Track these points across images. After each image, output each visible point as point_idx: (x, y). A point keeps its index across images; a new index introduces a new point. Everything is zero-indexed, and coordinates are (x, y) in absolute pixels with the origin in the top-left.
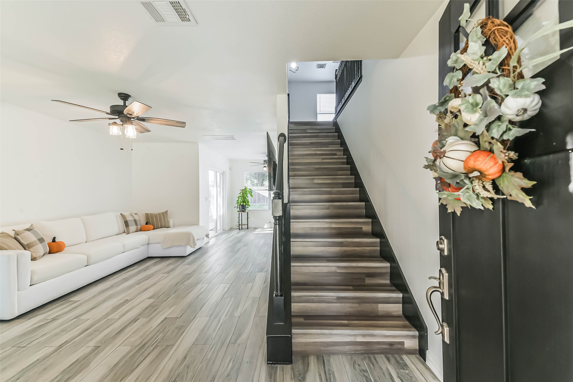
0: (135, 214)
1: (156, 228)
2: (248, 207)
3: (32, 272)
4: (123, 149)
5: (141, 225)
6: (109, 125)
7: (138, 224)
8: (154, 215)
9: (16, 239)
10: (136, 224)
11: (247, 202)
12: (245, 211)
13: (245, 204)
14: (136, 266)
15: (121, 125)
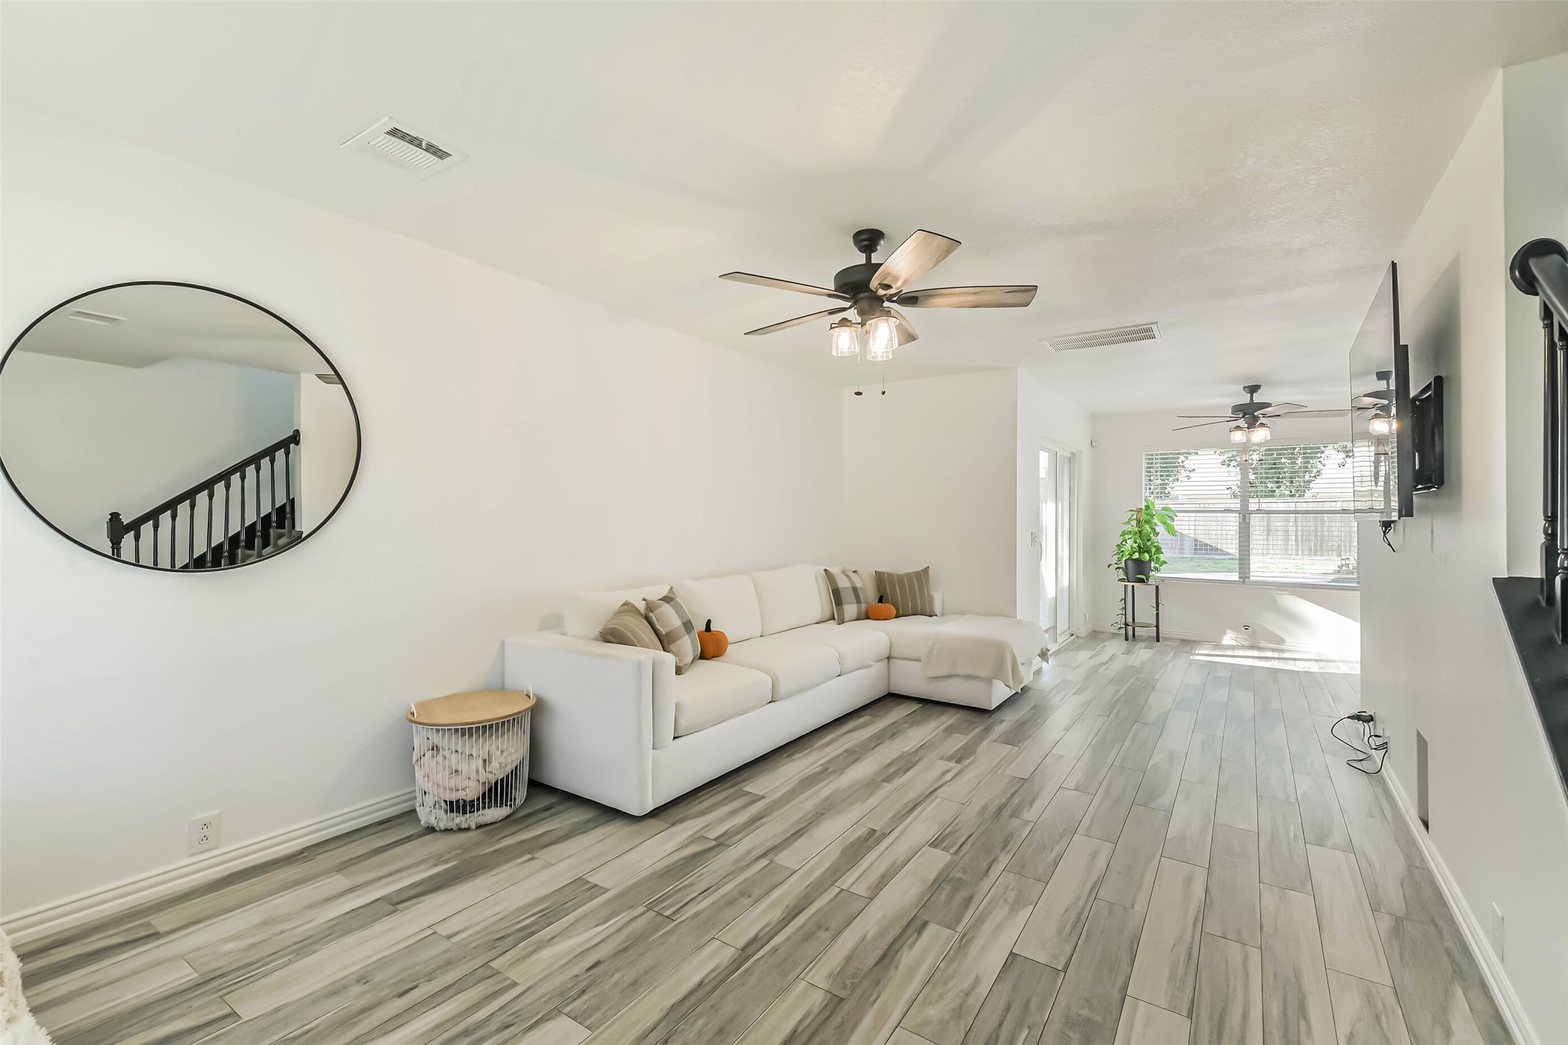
0: (853, 572)
1: (901, 613)
2: (1156, 569)
3: (678, 706)
4: (861, 394)
5: (866, 603)
6: (831, 328)
7: (861, 598)
8: (896, 578)
9: (648, 619)
10: (858, 601)
11: (1153, 550)
12: (1147, 580)
13: (1147, 556)
14: (867, 715)
15: (859, 324)
